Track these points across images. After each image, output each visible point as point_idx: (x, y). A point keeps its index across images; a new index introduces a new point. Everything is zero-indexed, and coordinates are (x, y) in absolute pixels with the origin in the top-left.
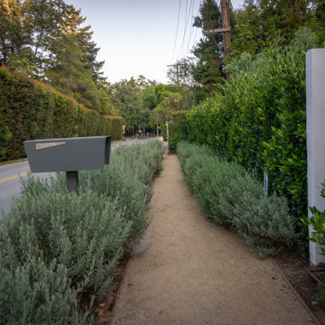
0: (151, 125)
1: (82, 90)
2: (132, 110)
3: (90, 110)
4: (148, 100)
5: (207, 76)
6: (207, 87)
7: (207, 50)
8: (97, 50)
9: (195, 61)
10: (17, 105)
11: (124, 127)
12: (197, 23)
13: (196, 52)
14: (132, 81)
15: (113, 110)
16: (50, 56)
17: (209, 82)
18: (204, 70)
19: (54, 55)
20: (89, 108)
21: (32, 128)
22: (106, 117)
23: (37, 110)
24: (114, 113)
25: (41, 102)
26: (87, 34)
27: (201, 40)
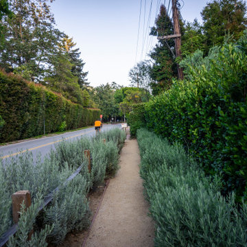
0: (120, 114)
1: (70, 90)
2: (107, 105)
3: (76, 104)
4: (118, 98)
5: (161, 74)
6: (162, 83)
7: (161, 53)
8: (83, 64)
9: (152, 62)
10: (10, 99)
11: (102, 116)
12: (153, 33)
13: (153, 56)
14: (108, 86)
15: (94, 105)
16: (50, 67)
17: (163, 79)
18: (159, 70)
19: (53, 67)
20: (75, 103)
21: (25, 117)
22: (88, 109)
23: (30, 103)
24: (95, 107)
25: (34, 97)
26: (77, 54)
27: (156, 45)
